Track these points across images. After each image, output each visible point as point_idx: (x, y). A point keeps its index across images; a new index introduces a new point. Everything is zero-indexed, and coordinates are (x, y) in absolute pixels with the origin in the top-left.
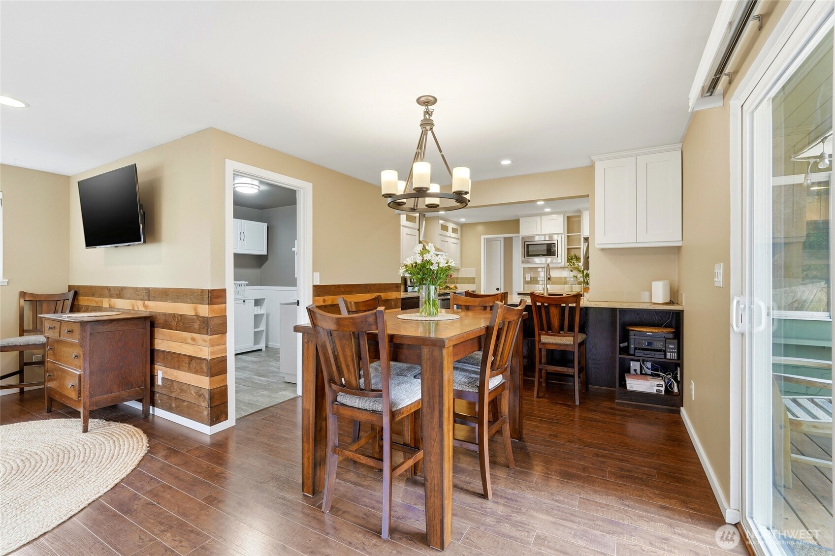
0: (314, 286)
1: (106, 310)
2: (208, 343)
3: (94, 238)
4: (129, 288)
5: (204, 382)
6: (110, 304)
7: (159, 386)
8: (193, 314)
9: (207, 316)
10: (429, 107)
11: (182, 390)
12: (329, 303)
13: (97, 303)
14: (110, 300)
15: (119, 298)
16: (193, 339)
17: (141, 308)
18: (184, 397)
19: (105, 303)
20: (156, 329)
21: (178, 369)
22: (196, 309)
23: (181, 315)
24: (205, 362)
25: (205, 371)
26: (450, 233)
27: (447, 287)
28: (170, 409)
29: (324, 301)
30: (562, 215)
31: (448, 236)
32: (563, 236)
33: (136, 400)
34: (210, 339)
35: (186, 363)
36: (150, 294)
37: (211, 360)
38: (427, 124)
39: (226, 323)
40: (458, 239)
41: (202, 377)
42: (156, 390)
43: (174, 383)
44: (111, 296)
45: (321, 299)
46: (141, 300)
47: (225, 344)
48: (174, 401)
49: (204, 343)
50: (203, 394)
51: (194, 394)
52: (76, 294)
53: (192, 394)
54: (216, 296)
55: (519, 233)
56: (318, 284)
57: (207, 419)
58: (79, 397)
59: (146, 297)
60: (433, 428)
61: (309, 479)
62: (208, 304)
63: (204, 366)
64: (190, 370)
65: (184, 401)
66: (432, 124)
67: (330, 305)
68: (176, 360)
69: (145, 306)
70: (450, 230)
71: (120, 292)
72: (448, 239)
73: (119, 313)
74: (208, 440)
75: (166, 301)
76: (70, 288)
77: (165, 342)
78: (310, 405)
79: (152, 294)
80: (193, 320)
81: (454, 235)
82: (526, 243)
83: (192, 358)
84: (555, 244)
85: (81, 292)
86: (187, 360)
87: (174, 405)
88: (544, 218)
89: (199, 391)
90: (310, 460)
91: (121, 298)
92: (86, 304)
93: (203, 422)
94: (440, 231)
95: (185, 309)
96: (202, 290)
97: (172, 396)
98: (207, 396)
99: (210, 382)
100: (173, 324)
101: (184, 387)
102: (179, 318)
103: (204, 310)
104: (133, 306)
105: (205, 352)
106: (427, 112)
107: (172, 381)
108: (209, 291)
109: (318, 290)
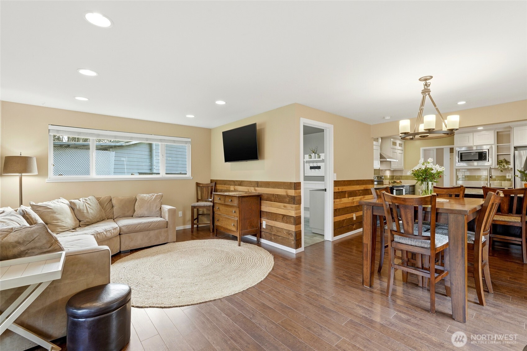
0: (334, 181)
1: (232, 191)
2: (294, 209)
3: (229, 157)
4: (246, 181)
5: (292, 228)
6: (234, 189)
7: (263, 228)
8: (285, 194)
9: (294, 195)
10: (427, 81)
11: (278, 231)
12: (340, 190)
13: (227, 188)
14: (234, 187)
15: (240, 186)
16: (284, 206)
17: (253, 191)
18: (279, 234)
19: (232, 188)
20: (262, 201)
21: (276, 220)
22: (286, 192)
23: (277, 195)
24: (292, 218)
25: (292, 222)
26: (398, 147)
27: (395, 182)
28: (271, 240)
29: (338, 189)
30: (493, 131)
31: (396, 149)
32: (493, 146)
33: (252, 235)
34: (295, 207)
35: (280, 218)
36: (258, 184)
37: (296, 217)
38: (426, 91)
39: (301, 199)
40: (402, 150)
41: (291, 225)
42: (262, 230)
43: (273, 228)
44: (235, 185)
45: (337, 188)
46: (253, 187)
47: (300, 209)
48: (273, 236)
49: (291, 209)
50: (291, 234)
51: (286, 233)
52: (216, 184)
53: (284, 233)
54: (297, 186)
55: (454, 145)
56: (336, 180)
57: (294, 245)
58: (237, 230)
59: (257, 186)
60: (458, 257)
61: (367, 278)
62: (295, 189)
63: (292, 221)
64: (283, 221)
65: (279, 236)
66: (429, 91)
67: (341, 192)
68: (273, 216)
69: (255, 190)
70: (398, 144)
71: (241, 183)
72: (397, 151)
73: (243, 193)
74: (294, 256)
75: (268, 187)
76: (212, 181)
77: (266, 207)
78: (368, 242)
79: (259, 184)
80: (285, 197)
81: (400, 148)
82: (460, 152)
83: (284, 216)
84: (486, 152)
85: (218, 182)
86: (281, 216)
87: (273, 238)
88: (476, 135)
89: (289, 233)
90: (368, 269)
91: (241, 186)
92: (221, 188)
93: (291, 247)
94: (392, 146)
95: (281, 192)
96: (291, 183)
97: (272, 233)
98: (294, 234)
99: (296, 228)
100: (272, 199)
101: (279, 230)
102: (276, 196)
103: (292, 192)
104: (248, 190)
105: (293, 213)
106: (426, 85)
107: (272, 227)
108: (295, 183)
109: (337, 183)
